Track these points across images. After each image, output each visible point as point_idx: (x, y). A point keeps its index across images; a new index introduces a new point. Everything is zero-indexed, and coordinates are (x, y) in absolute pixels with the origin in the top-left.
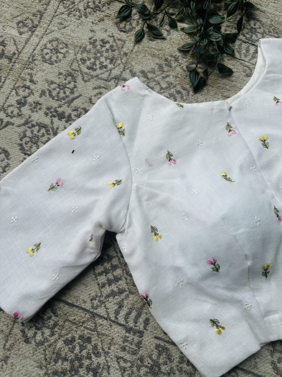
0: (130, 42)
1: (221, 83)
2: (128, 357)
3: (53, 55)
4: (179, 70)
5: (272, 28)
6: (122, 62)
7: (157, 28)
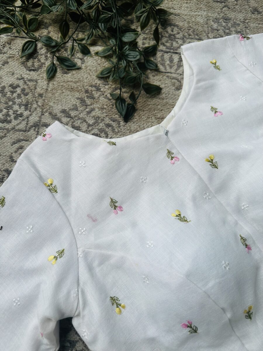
0: (43, 80)
1: (152, 104)
4: (103, 100)
5: (191, 30)
6: (38, 105)
7: (69, 59)
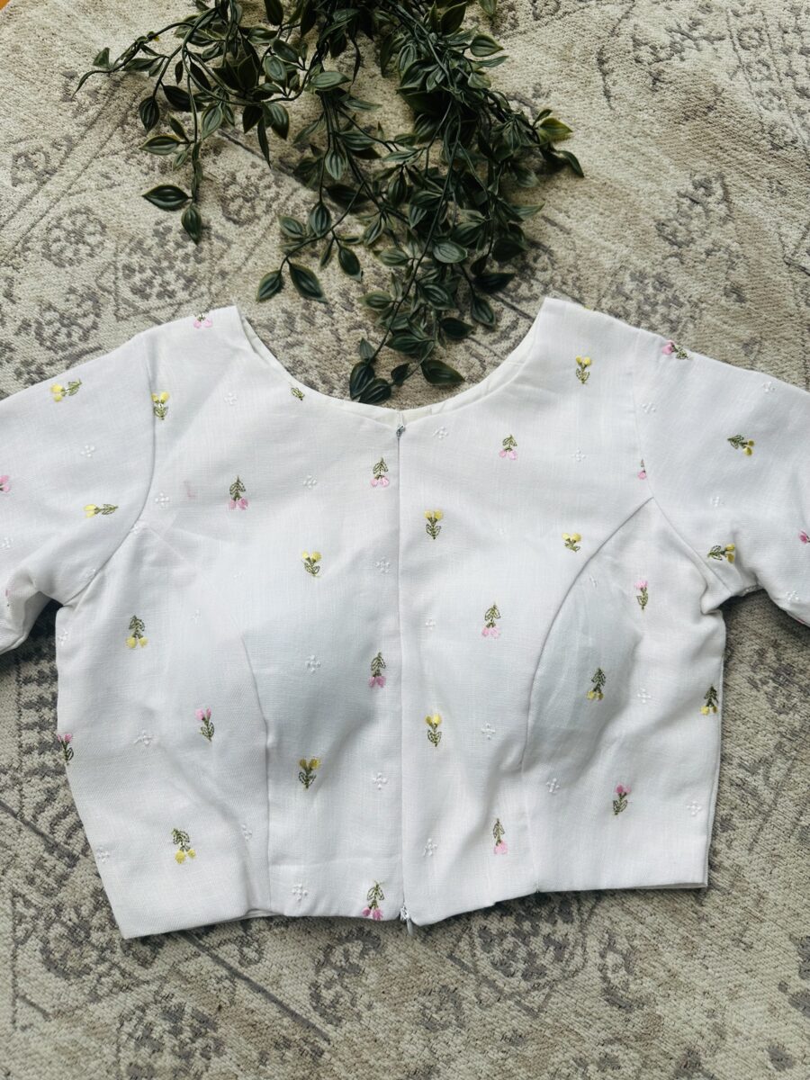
0: (241, 248)
2: (34, 897)
3: (68, 244)
4: (327, 335)
5: (573, 275)
6: (209, 289)
